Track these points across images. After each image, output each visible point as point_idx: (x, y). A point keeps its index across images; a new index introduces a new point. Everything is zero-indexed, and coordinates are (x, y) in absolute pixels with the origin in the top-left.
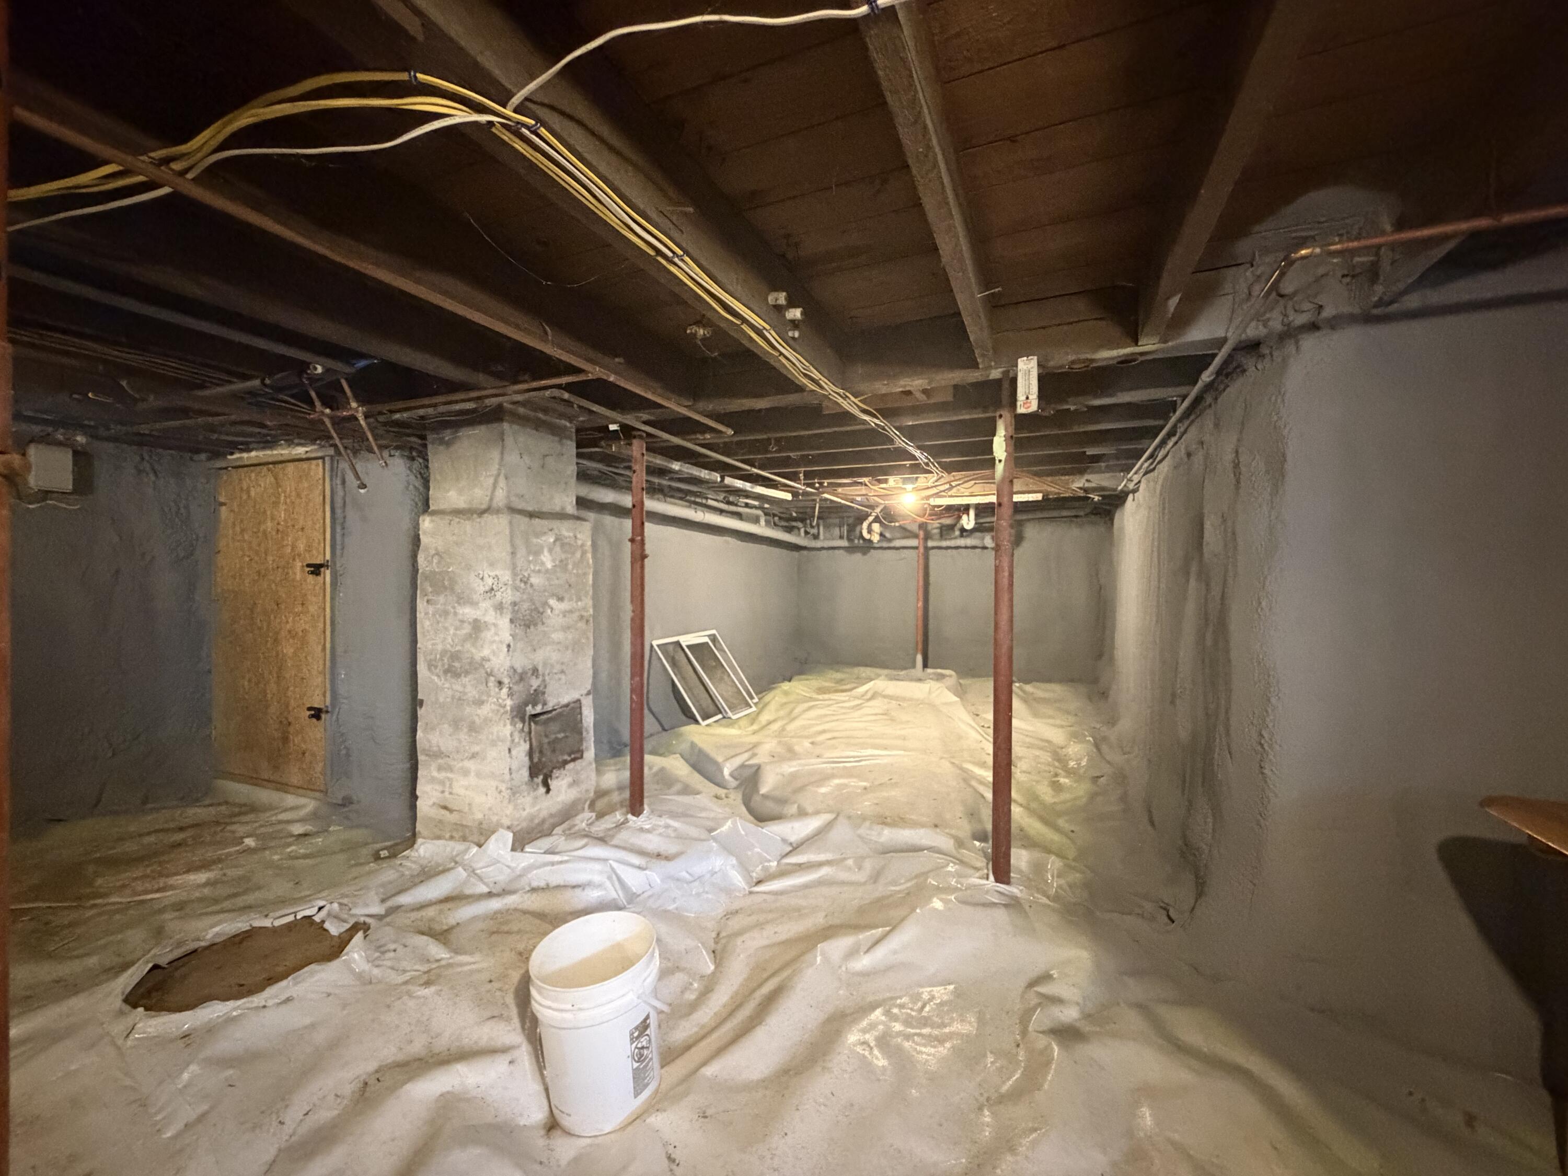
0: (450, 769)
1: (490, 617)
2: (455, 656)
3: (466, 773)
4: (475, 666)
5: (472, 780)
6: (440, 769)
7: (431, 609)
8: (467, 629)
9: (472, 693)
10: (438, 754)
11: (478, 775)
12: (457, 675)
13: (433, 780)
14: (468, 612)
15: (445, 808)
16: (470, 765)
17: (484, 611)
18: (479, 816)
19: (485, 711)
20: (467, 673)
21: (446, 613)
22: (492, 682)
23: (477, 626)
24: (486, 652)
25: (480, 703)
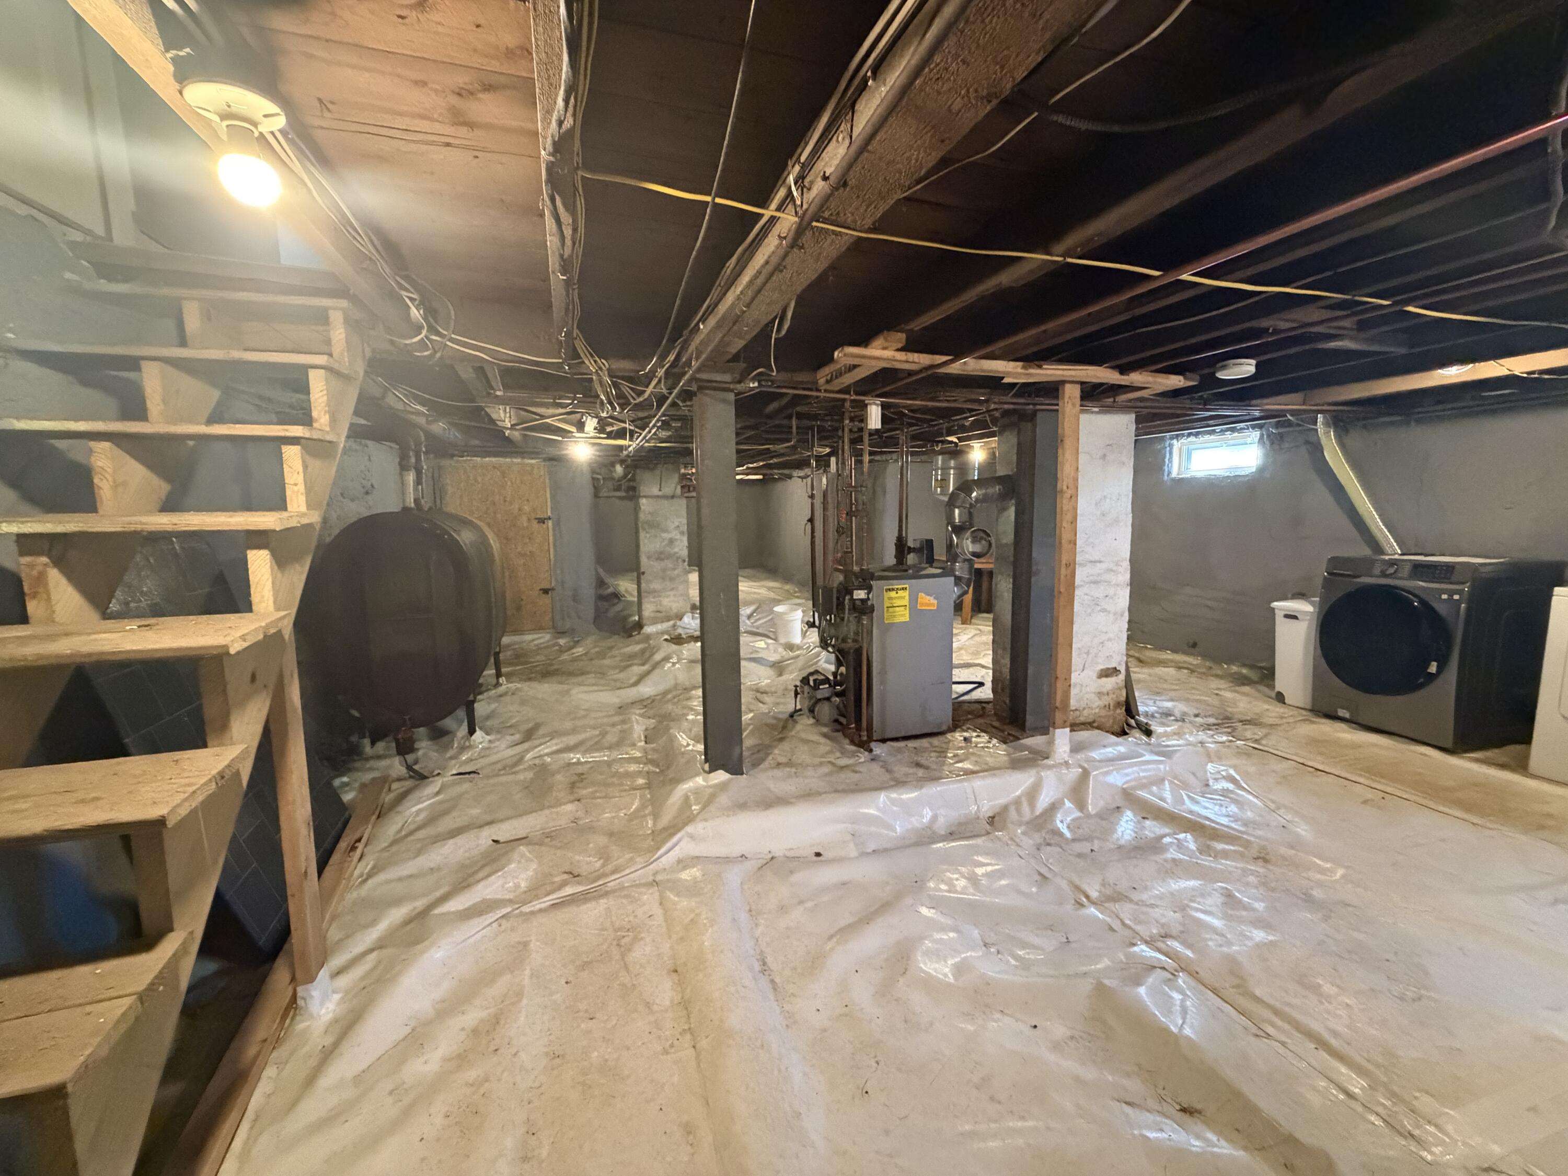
0: (660, 596)
1: (678, 537)
2: (661, 553)
3: (668, 596)
4: (669, 556)
5: (672, 598)
6: (654, 597)
7: (648, 535)
8: (666, 542)
9: (671, 566)
10: (653, 592)
11: (675, 596)
12: (662, 560)
13: (652, 602)
14: (665, 535)
15: (658, 612)
16: (671, 593)
17: (675, 535)
18: (675, 611)
19: (676, 572)
20: (668, 558)
21: (656, 536)
22: (680, 561)
23: (671, 541)
24: (676, 550)
25: (674, 569)
